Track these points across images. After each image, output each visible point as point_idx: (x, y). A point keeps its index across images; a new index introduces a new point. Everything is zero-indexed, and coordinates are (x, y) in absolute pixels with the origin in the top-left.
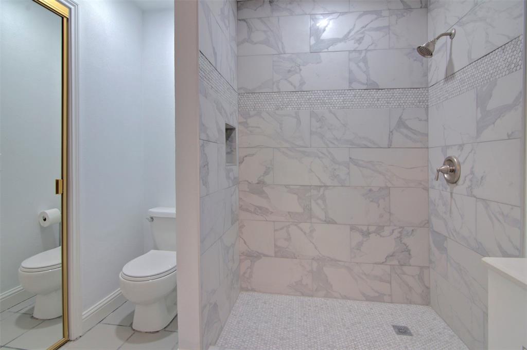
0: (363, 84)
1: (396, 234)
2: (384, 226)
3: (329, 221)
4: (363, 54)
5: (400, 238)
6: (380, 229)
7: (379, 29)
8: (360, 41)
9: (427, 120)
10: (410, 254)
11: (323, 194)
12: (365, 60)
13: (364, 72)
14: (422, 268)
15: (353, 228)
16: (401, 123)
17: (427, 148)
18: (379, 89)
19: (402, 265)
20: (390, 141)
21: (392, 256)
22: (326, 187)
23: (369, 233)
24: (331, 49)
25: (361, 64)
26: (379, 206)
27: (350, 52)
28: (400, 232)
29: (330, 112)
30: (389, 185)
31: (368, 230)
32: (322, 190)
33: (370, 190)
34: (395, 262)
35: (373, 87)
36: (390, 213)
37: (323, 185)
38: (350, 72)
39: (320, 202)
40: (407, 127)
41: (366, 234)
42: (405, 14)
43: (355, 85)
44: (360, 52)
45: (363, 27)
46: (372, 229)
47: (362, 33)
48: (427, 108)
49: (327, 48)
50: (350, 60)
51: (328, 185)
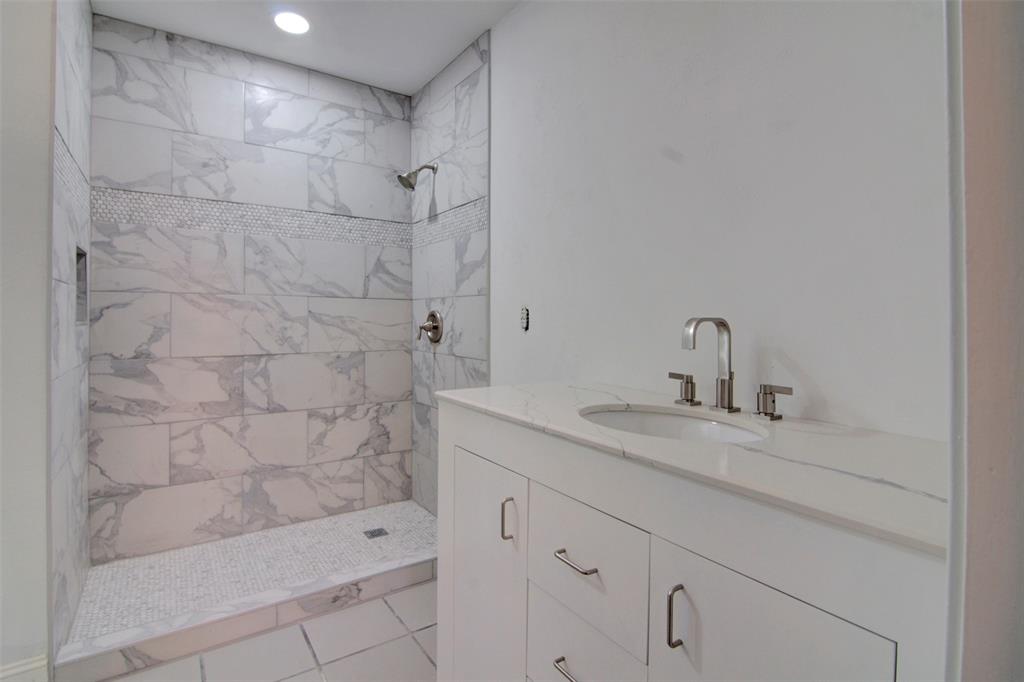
0: (330, 206)
1: (372, 414)
2: (356, 406)
3: (274, 409)
4: (329, 163)
5: (377, 418)
6: (351, 409)
7: (350, 133)
8: (324, 143)
9: (410, 265)
10: (388, 438)
11: (266, 367)
12: (331, 173)
13: (331, 189)
14: (403, 453)
15: (312, 414)
16: (380, 266)
17: (411, 300)
18: (351, 217)
19: (378, 454)
20: (366, 290)
21: (366, 444)
22: (270, 355)
23: (336, 418)
24: (279, 144)
25: (327, 177)
26: (349, 378)
27: (311, 156)
28: (377, 411)
29: (279, 240)
30: (364, 348)
31: (334, 412)
32: (263, 360)
33: (338, 357)
34: (371, 452)
35: (342, 212)
36: (365, 387)
37: (264, 353)
38: (310, 186)
39: (259, 380)
40: (388, 273)
41: (331, 420)
42: (385, 122)
43: (317, 206)
44: (324, 159)
45: (329, 125)
46: (340, 411)
47: (329, 133)
48: (410, 249)
49: (274, 143)
50: (309, 167)
51: (273, 352)
